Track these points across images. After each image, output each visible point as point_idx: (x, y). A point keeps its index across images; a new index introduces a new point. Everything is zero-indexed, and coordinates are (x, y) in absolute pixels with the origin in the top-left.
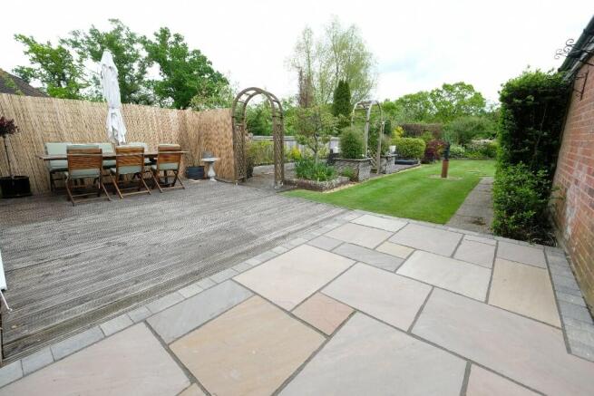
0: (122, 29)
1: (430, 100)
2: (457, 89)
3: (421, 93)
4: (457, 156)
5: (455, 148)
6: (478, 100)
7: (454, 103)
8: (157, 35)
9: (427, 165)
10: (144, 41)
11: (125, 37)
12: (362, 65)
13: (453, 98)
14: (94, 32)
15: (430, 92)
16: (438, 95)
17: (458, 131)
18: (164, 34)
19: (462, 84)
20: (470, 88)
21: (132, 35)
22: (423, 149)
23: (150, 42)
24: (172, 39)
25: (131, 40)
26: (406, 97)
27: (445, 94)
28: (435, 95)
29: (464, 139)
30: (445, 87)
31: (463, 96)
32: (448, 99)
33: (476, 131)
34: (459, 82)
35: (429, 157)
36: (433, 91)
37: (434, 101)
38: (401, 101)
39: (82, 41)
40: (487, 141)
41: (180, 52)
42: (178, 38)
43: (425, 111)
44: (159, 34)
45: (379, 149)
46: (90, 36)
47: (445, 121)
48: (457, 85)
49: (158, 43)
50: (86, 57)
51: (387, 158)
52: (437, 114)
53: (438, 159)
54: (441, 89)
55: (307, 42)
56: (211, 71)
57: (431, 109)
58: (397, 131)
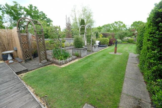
0: (17, 5)
1: (111, 26)
2: (119, 23)
3: (109, 24)
4: (119, 43)
5: (119, 40)
6: (124, 26)
7: (118, 27)
8: (29, 7)
9: (110, 47)
10: (25, 9)
11: (18, 7)
12: (91, 16)
13: (117, 25)
14: (7, 5)
15: (111, 24)
16: (113, 25)
17: (119, 35)
18: (31, 6)
19: (120, 21)
20: (122, 23)
21: (21, 7)
22: (108, 41)
23: (26, 8)
24: (34, 8)
25: (21, 8)
26: (105, 25)
27: (115, 24)
28: (112, 25)
29: (121, 37)
30: (115, 22)
31: (120, 25)
32: (116, 26)
33: (125, 35)
34: (119, 21)
35: (110, 44)
36: (112, 24)
37: (112, 26)
38: (103, 26)
39: (3, 8)
40: (128, 38)
41: (36, 12)
42: (35, 8)
43: (110, 29)
44: (29, 6)
45: (91, 43)
46: (5, 6)
47: (115, 32)
48: (118, 22)
49: (29, 9)
50: (4, 13)
51: (94, 46)
52: (113, 30)
53: (114, 44)
54: (114, 23)
55: (75, 9)
56: (46, 18)
57: (111, 28)
58: (101, 36)
